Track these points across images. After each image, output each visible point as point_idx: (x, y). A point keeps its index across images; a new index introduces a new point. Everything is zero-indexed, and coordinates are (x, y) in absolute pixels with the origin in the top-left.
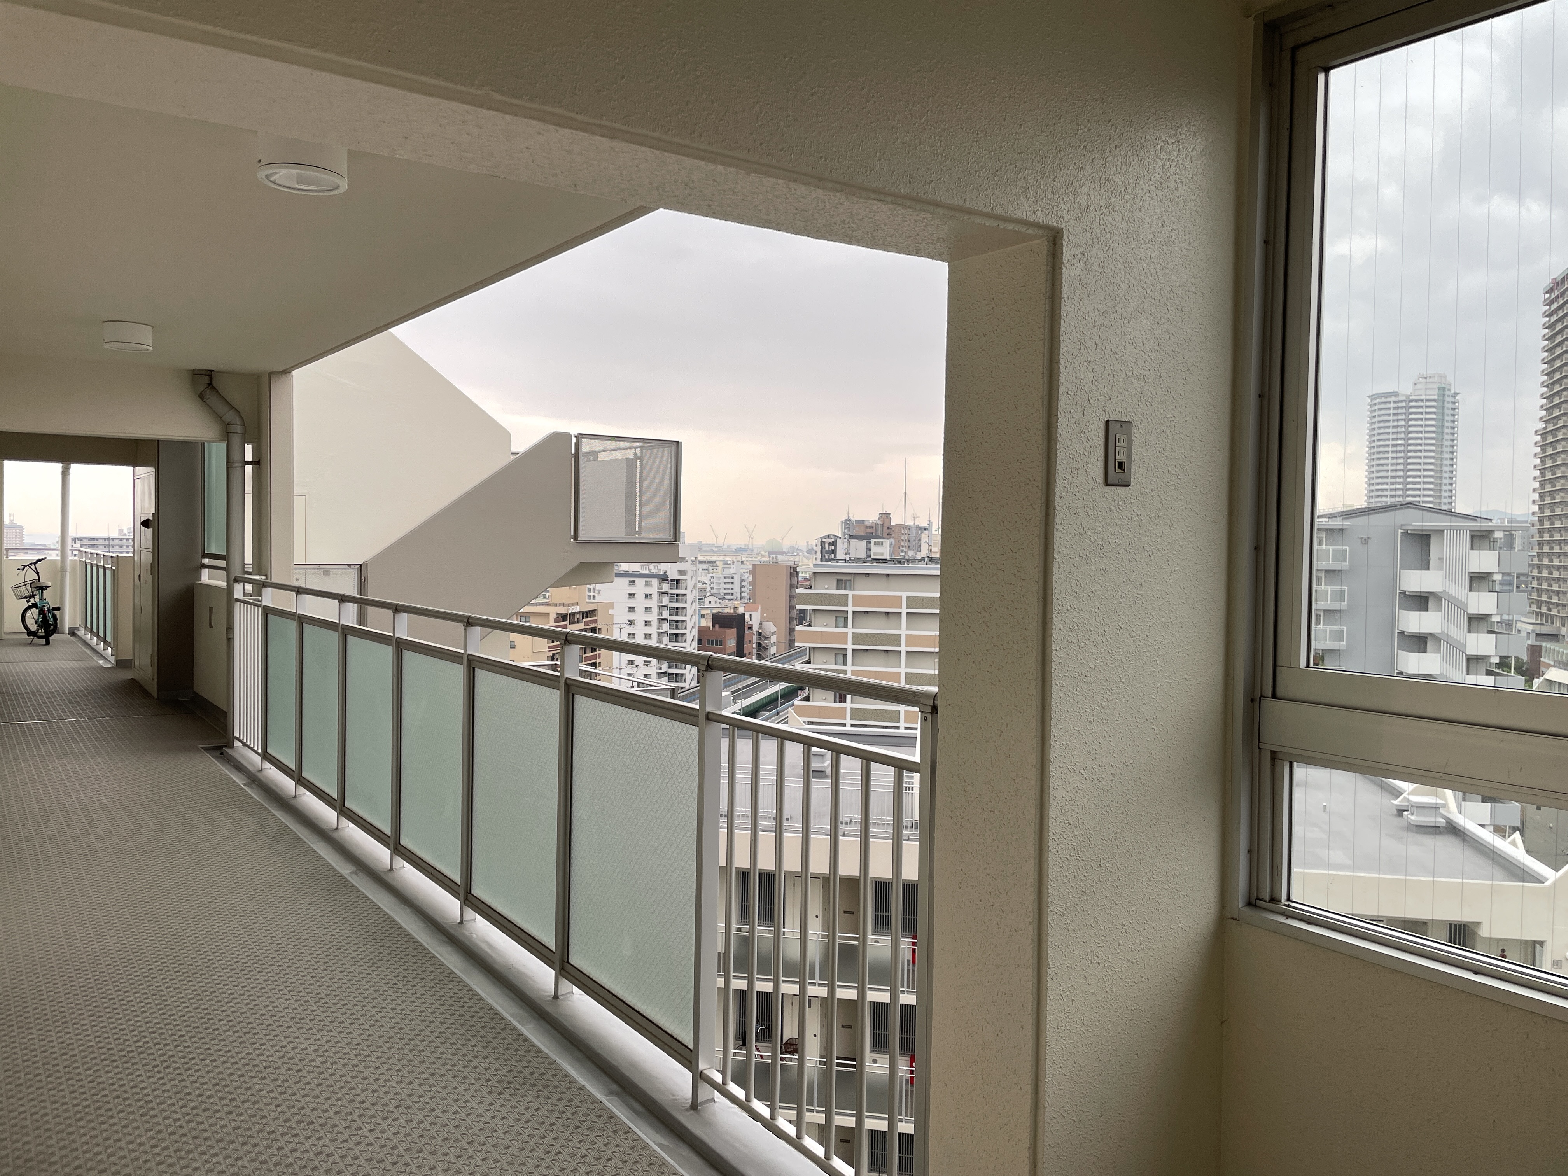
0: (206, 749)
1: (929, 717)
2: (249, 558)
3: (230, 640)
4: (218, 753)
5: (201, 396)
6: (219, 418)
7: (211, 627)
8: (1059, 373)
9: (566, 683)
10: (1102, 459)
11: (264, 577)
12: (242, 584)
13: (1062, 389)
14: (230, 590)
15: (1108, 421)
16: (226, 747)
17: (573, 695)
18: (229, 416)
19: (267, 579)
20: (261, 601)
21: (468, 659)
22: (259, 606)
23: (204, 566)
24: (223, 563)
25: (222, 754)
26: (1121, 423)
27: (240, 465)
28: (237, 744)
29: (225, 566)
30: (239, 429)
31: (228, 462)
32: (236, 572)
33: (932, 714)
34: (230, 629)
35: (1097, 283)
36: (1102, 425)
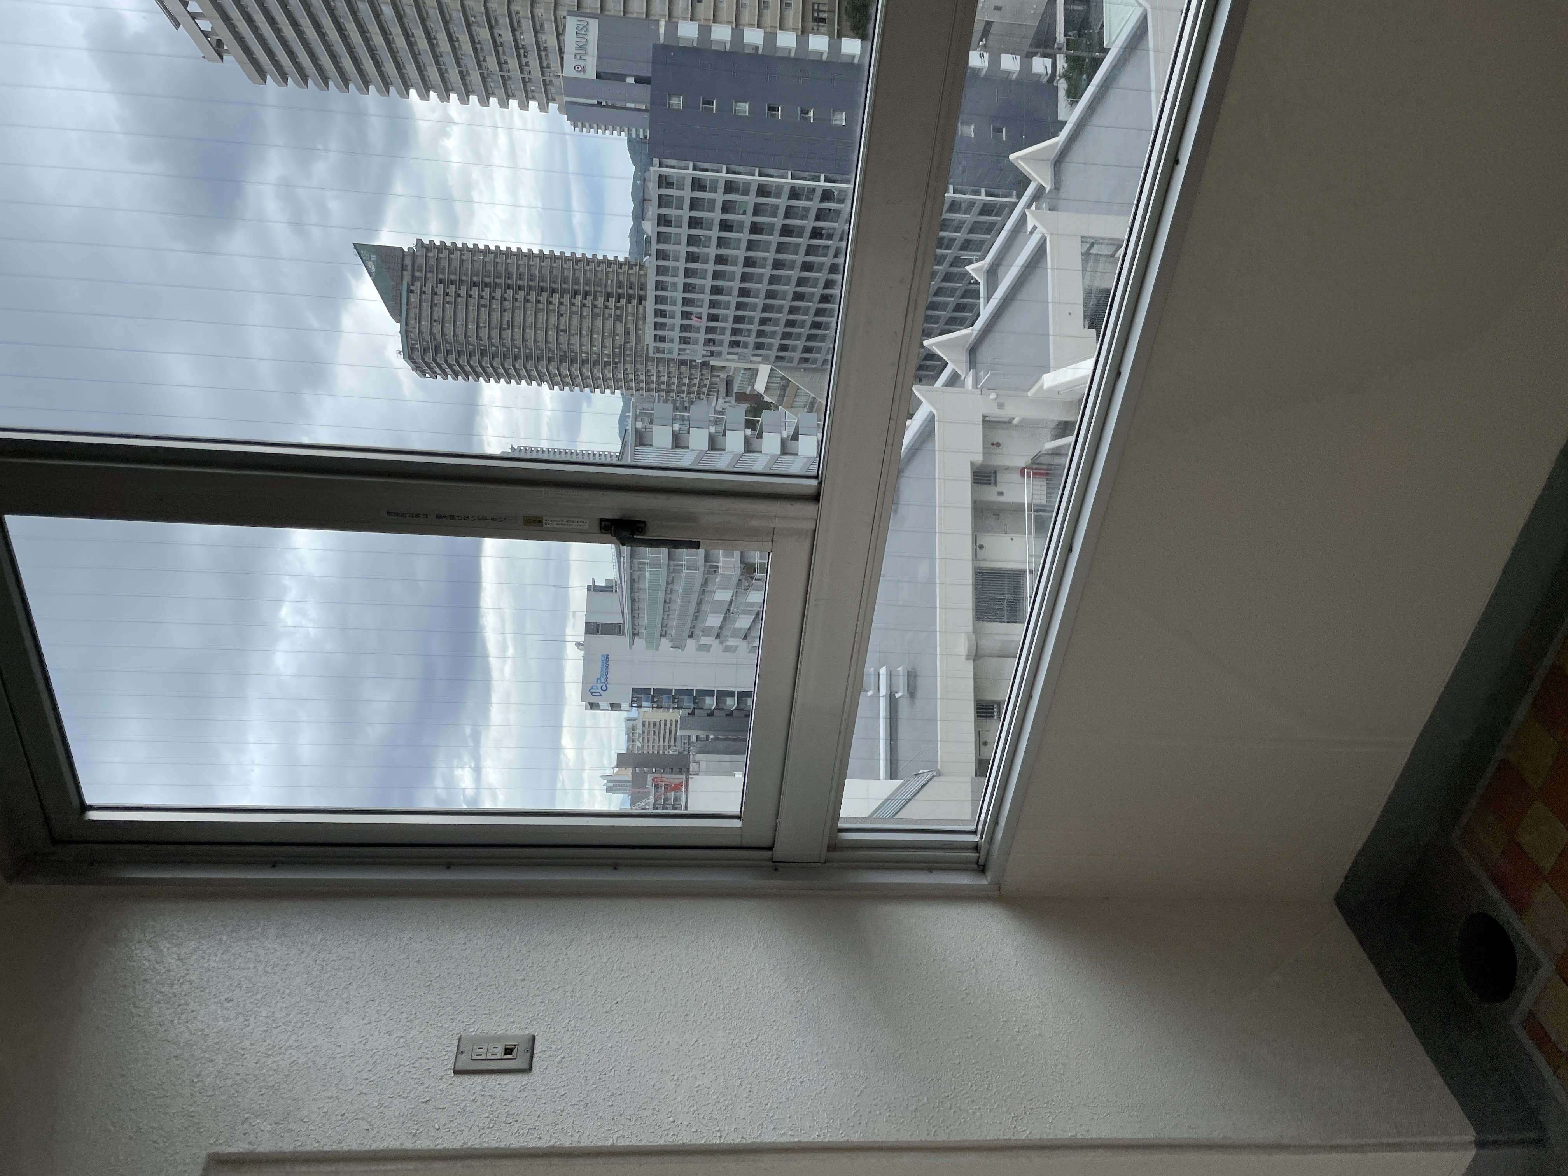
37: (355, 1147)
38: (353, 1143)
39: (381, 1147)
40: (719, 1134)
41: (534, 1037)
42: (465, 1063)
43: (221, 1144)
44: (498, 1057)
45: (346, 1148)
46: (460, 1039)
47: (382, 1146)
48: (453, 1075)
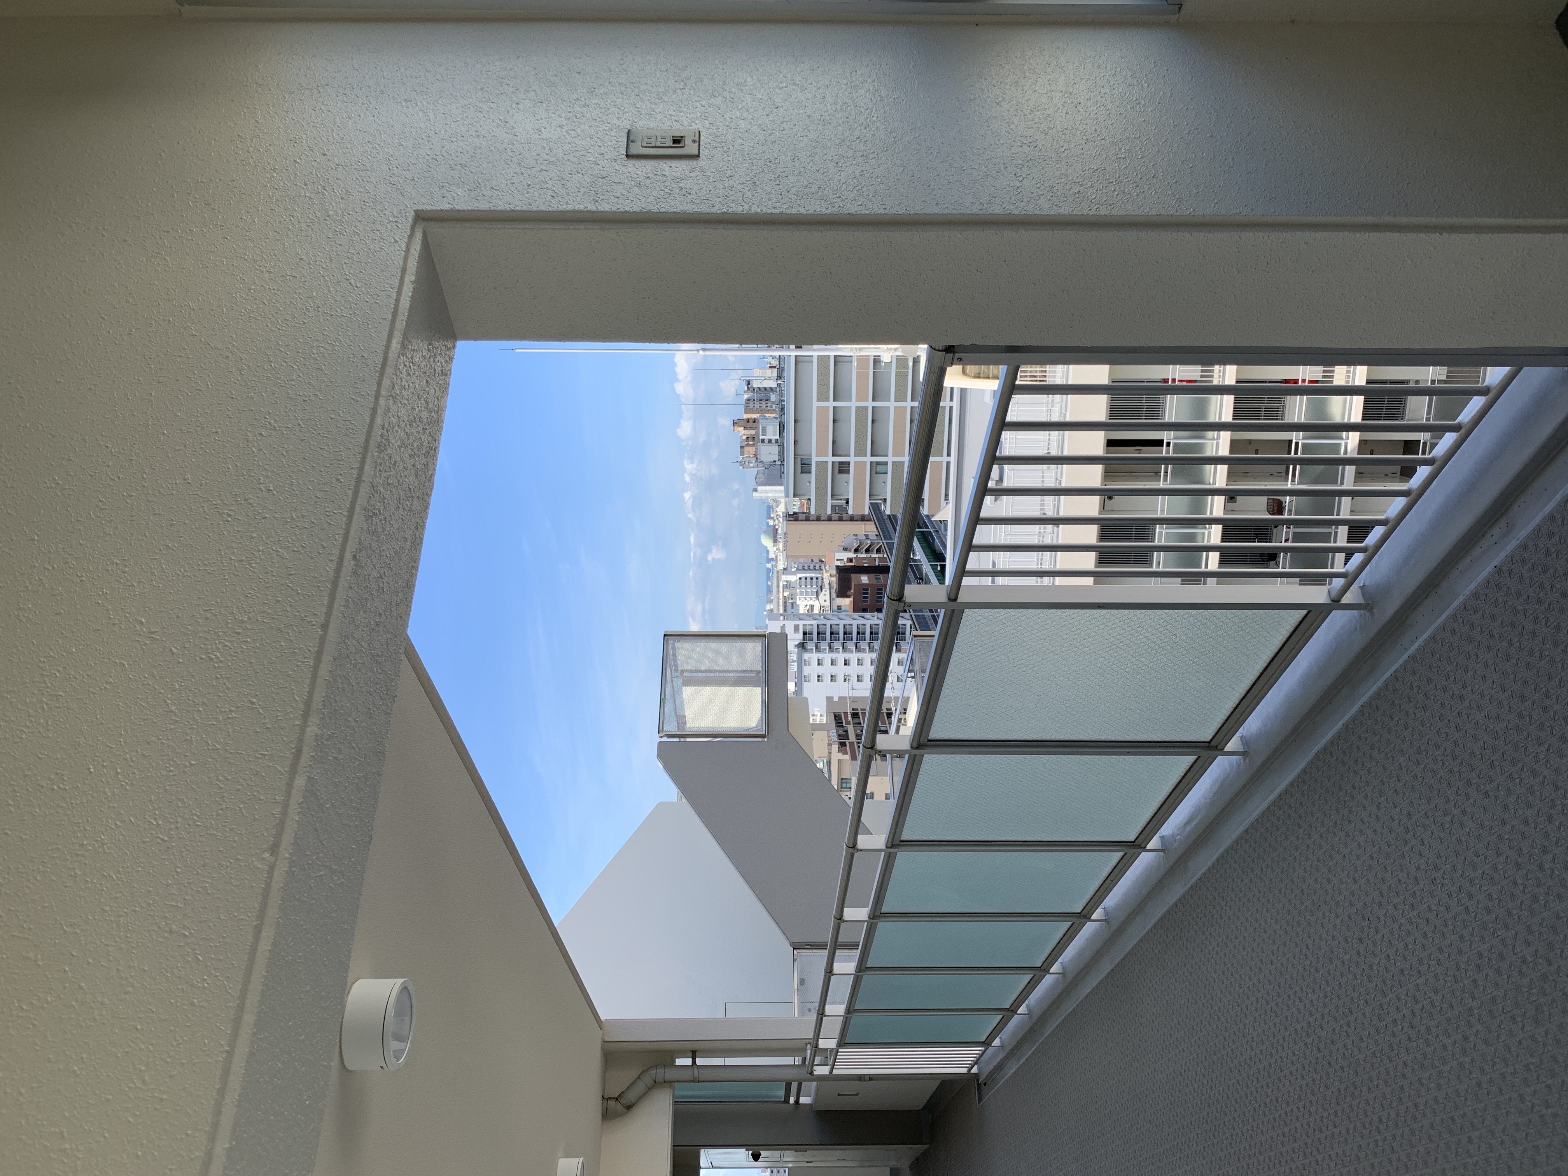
0: (980, 1100)
1: (958, 355)
2: (788, 1061)
3: (871, 1078)
4: (984, 1089)
5: (629, 1107)
6: (649, 1089)
7: (857, 1095)
8: (574, 211)
9: (917, 748)
10: (670, 163)
11: (809, 1046)
12: (815, 1068)
13: (592, 207)
14: (821, 1078)
15: (627, 156)
16: (978, 1080)
17: (929, 741)
18: (647, 1080)
19: (810, 1043)
20: (832, 1049)
21: (892, 847)
22: (838, 1051)
23: (797, 1102)
24: (794, 1086)
25: (985, 1084)
26: (629, 141)
27: (696, 1071)
28: (975, 1070)
29: (797, 1083)
30: (660, 1071)
31: (693, 1081)
32: (803, 1073)
33: (954, 352)
34: (860, 1078)
35: (474, 171)
36: (631, 163)
37: (543, 208)
38: (541, 203)
39: (568, 209)
40: (883, 207)
41: (700, 132)
42: (636, 149)
43: (423, 204)
44: (667, 145)
45: (535, 209)
46: (629, 132)
47: (570, 207)
48: (626, 159)
